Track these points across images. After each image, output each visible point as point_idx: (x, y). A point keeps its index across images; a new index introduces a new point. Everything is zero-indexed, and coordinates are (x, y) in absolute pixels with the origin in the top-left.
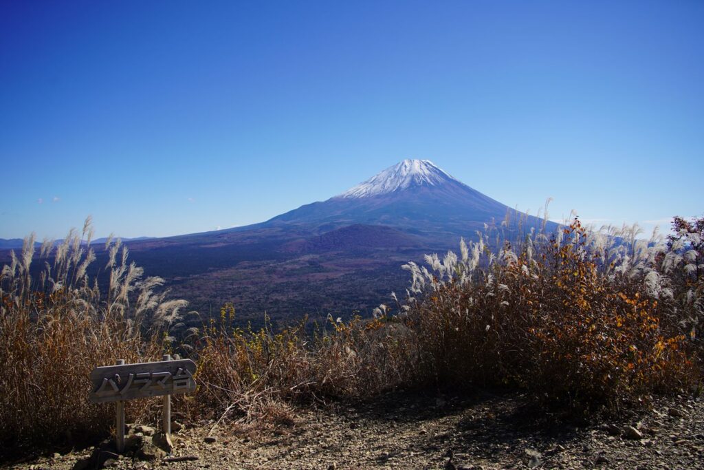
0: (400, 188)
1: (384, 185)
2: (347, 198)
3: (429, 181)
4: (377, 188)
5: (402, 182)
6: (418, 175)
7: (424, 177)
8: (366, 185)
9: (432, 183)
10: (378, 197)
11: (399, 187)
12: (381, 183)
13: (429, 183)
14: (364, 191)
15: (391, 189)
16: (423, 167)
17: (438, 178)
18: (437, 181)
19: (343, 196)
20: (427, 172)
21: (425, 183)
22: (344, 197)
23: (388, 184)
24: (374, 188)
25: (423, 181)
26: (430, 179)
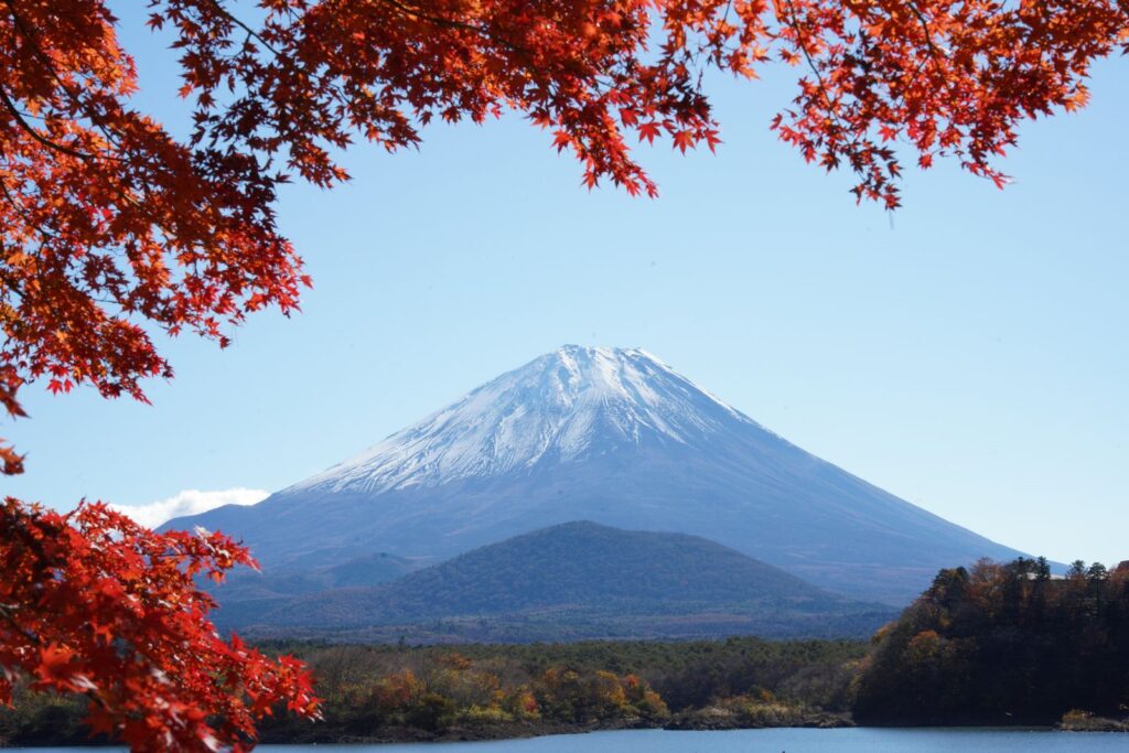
0: (554, 451)
1: (490, 443)
2: (347, 491)
3: (662, 426)
4: (461, 455)
5: (562, 431)
6: (618, 405)
7: (643, 414)
8: (416, 446)
9: (674, 435)
10: (473, 484)
11: (550, 449)
12: (479, 436)
13: (664, 435)
14: (414, 465)
15: (519, 455)
16: (633, 374)
17: (694, 417)
18: (690, 427)
19: (329, 484)
20: (649, 394)
21: (650, 433)
22: (337, 488)
23: (505, 438)
24: (452, 454)
25: (642, 428)
26: (665, 419)
